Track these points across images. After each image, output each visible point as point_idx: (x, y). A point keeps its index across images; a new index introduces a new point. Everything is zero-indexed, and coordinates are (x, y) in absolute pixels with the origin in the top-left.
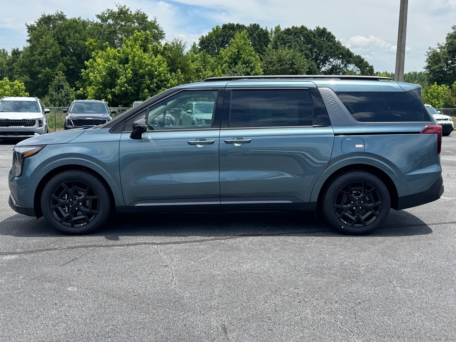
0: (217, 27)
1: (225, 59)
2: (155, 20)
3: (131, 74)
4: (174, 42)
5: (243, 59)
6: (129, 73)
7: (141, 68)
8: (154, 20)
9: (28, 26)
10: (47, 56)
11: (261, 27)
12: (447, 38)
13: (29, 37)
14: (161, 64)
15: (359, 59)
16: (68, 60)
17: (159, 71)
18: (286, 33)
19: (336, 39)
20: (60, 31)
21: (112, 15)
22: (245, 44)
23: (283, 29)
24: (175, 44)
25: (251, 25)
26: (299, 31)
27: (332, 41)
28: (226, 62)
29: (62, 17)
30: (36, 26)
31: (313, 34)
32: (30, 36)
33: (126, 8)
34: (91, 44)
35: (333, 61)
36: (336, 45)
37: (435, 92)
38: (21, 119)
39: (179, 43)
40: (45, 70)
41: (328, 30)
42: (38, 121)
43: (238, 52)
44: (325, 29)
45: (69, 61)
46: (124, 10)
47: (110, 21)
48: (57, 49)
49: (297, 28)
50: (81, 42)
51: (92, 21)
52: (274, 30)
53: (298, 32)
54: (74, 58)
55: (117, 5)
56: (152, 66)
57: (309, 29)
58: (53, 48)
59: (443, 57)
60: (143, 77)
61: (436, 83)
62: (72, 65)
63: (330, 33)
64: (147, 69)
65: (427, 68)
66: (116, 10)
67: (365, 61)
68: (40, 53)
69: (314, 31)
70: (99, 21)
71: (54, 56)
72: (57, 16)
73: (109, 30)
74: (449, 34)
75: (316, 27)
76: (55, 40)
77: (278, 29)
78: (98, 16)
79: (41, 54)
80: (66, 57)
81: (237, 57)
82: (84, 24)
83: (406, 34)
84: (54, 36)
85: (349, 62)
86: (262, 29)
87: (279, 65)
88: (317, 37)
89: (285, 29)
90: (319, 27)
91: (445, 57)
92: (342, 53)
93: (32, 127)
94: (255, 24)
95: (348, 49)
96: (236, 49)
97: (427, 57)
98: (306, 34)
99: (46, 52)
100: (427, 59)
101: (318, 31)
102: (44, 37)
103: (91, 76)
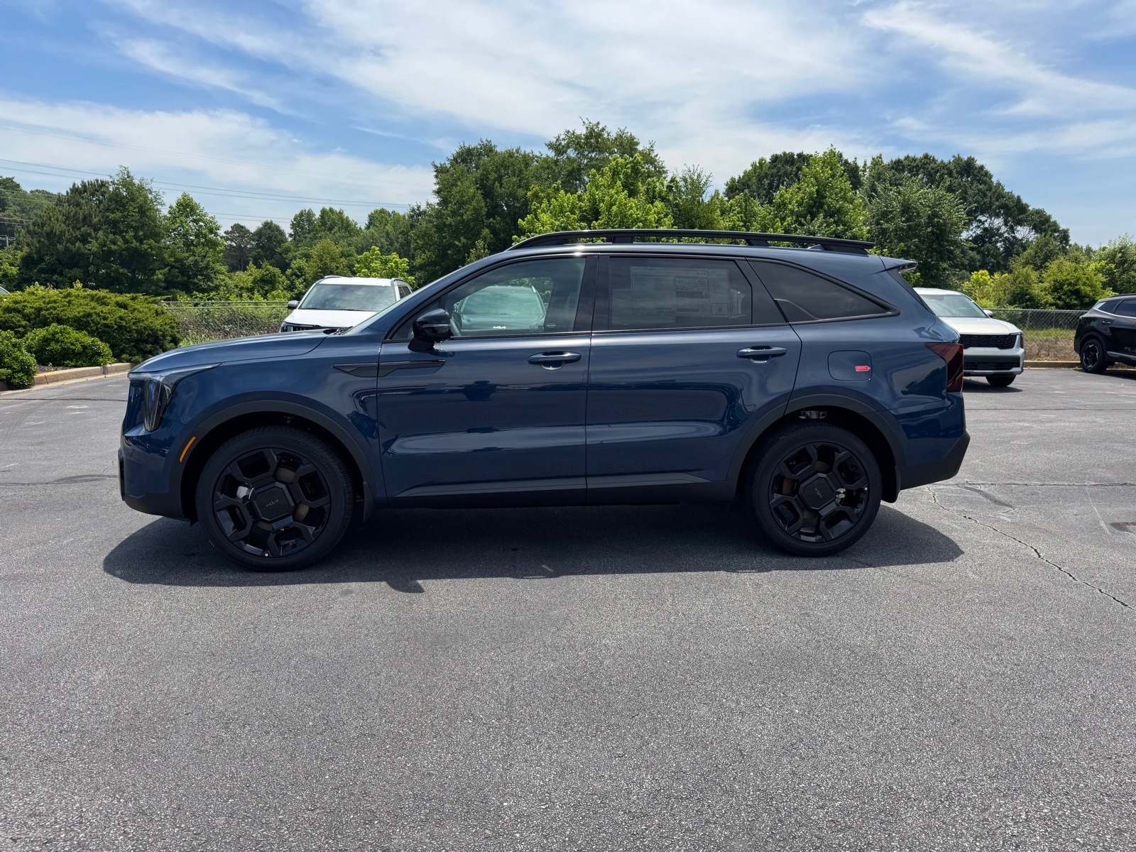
0: (761, 162)
1: (790, 206)
2: (652, 146)
4: (687, 176)
5: (828, 206)
7: (623, 225)
8: (648, 146)
10: (464, 217)
11: (845, 157)
13: (438, 186)
14: (661, 218)
15: (1040, 217)
16: (497, 224)
19: (994, 180)
20: (486, 174)
21: (575, 141)
23: (887, 161)
24: (689, 180)
26: (919, 164)
27: (985, 183)
29: (489, 150)
31: (947, 169)
32: (438, 183)
33: (601, 127)
34: (536, 195)
35: (986, 221)
36: (994, 190)
39: (696, 178)
41: (979, 163)
44: (973, 159)
46: (596, 130)
47: (571, 153)
48: (480, 205)
49: (914, 160)
51: (539, 155)
55: (584, 122)
56: (645, 222)
57: (939, 161)
62: (503, 232)
63: (981, 168)
67: (1052, 220)
68: (452, 212)
69: (950, 163)
70: (551, 154)
71: (476, 217)
72: (481, 148)
73: (568, 169)
75: (954, 156)
76: (477, 189)
77: (877, 161)
78: (551, 146)
80: (494, 219)
81: (815, 202)
82: (527, 160)
84: (476, 183)
85: (1020, 223)
87: (903, 219)
88: (955, 175)
89: (892, 161)
90: (959, 157)
92: (1006, 205)
95: (1019, 197)
96: (813, 186)
98: (933, 169)
99: (463, 211)
101: (958, 164)
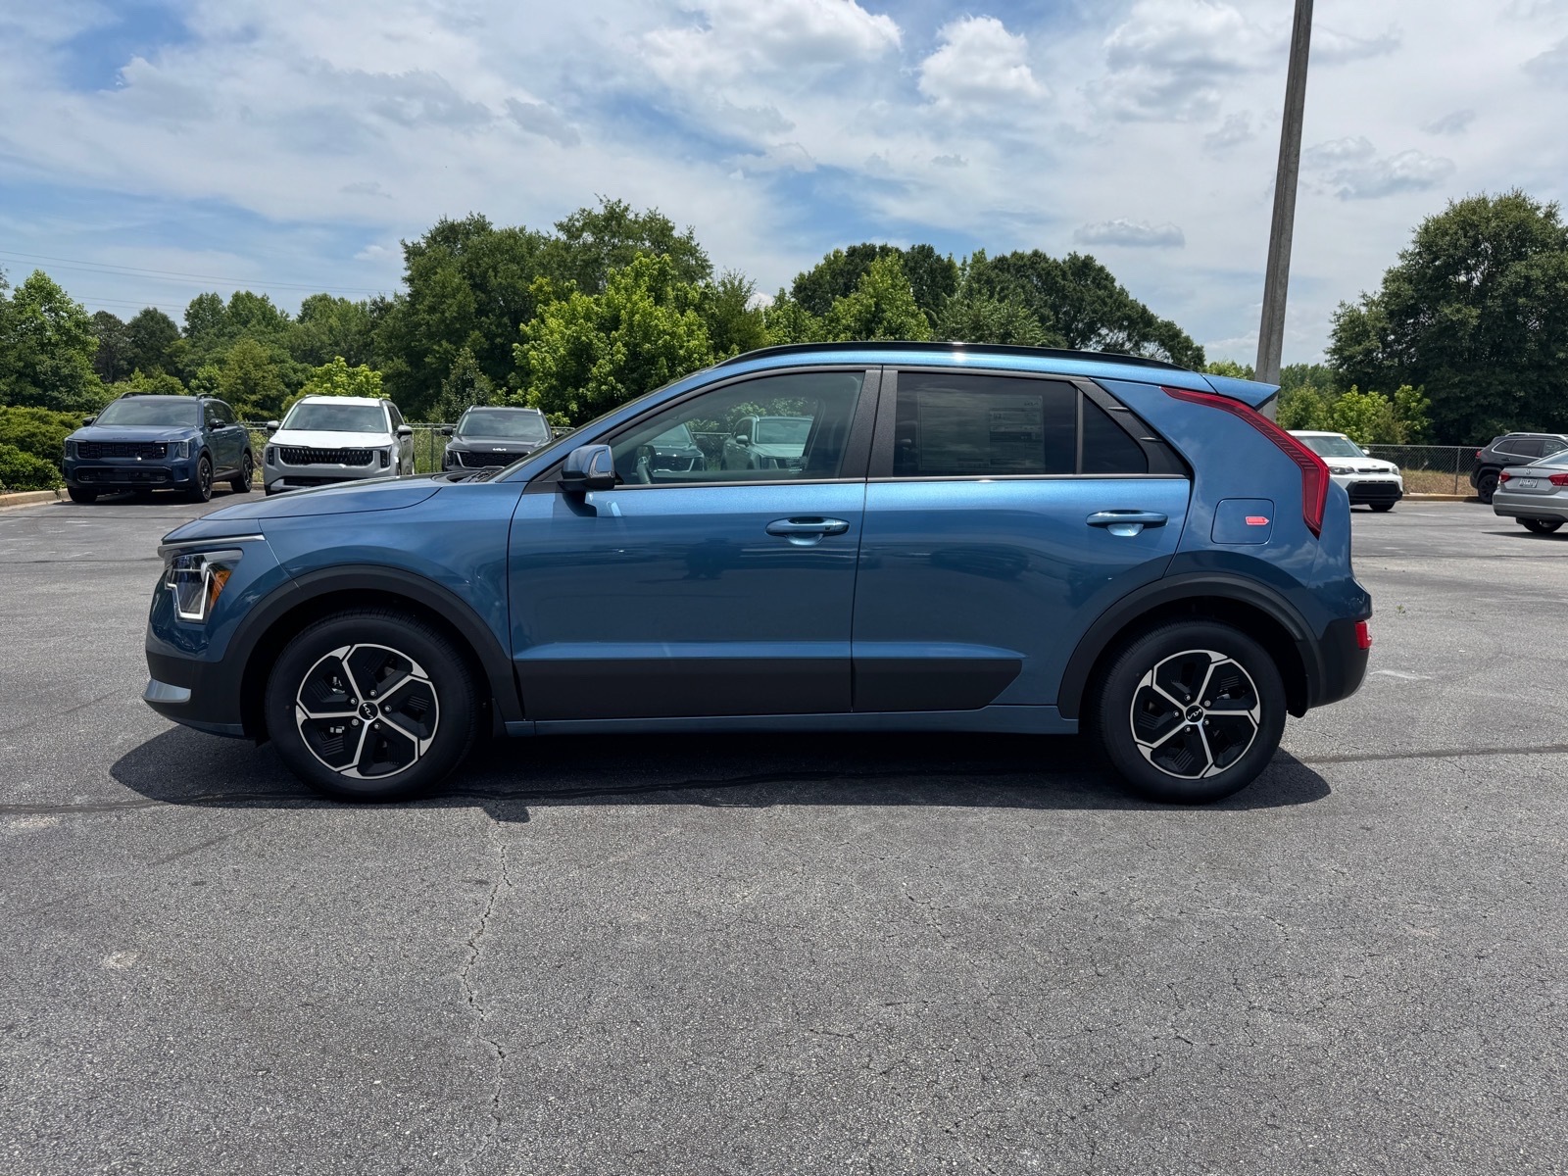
0: (837, 253)
1: (844, 321)
2: (691, 233)
3: (623, 354)
4: (726, 281)
5: (889, 322)
6: (618, 352)
7: (646, 338)
8: (686, 233)
9: (406, 246)
10: (446, 315)
11: (937, 252)
12: (1386, 281)
13: (409, 272)
14: (693, 331)
15: (1169, 331)
16: (491, 324)
17: (688, 347)
18: (996, 267)
19: (1117, 284)
20: (476, 259)
21: (591, 223)
22: (894, 286)
23: (990, 258)
24: (729, 286)
25: (913, 248)
26: (1028, 263)
27: (1105, 288)
28: (847, 328)
29: (480, 226)
30: (424, 245)
31: (1061, 270)
32: (410, 268)
33: (622, 205)
34: (540, 289)
35: (1108, 335)
36: (1115, 297)
37: (1351, 410)
38: (339, 447)
39: (736, 283)
40: (441, 346)
41: (1098, 263)
42: (379, 454)
43: (877, 304)
44: (1092, 258)
45: (493, 327)
46: (617, 210)
47: (588, 237)
48: (468, 299)
49: (1021, 257)
50: (521, 284)
51: (546, 235)
52: (969, 261)
53: (1025, 265)
54: (506, 320)
55: (601, 200)
56: (673, 335)
57: (1052, 259)
58: (459, 297)
59: (1373, 327)
60: (652, 360)
61: (1355, 387)
62: (500, 336)
63: (1102, 269)
64: (660, 342)
65: (1334, 351)
66: (599, 210)
67: (1183, 335)
68: (430, 307)
69: (1064, 262)
70: (563, 237)
71: (462, 316)
72: (470, 225)
73: (584, 258)
74: (1390, 271)
75: (1070, 254)
76: (464, 278)
77: (979, 258)
78: (561, 227)
79: (432, 310)
80: (488, 317)
81: (874, 317)
82: (532, 243)
83: (1291, 241)
84: (462, 270)
85: (1145, 338)
86: (939, 258)
87: (973, 337)
88: (1072, 278)
89: (996, 258)
90: (1076, 256)
91: (1381, 325)
92: (1130, 316)
93: (364, 467)
94: (924, 246)
95: (1144, 306)
96: (872, 297)
97: (1334, 326)
98: (1043, 270)
99: (444, 306)
100: (1334, 330)
101: (1074, 264)
102: (439, 270)
103: (534, 359)
